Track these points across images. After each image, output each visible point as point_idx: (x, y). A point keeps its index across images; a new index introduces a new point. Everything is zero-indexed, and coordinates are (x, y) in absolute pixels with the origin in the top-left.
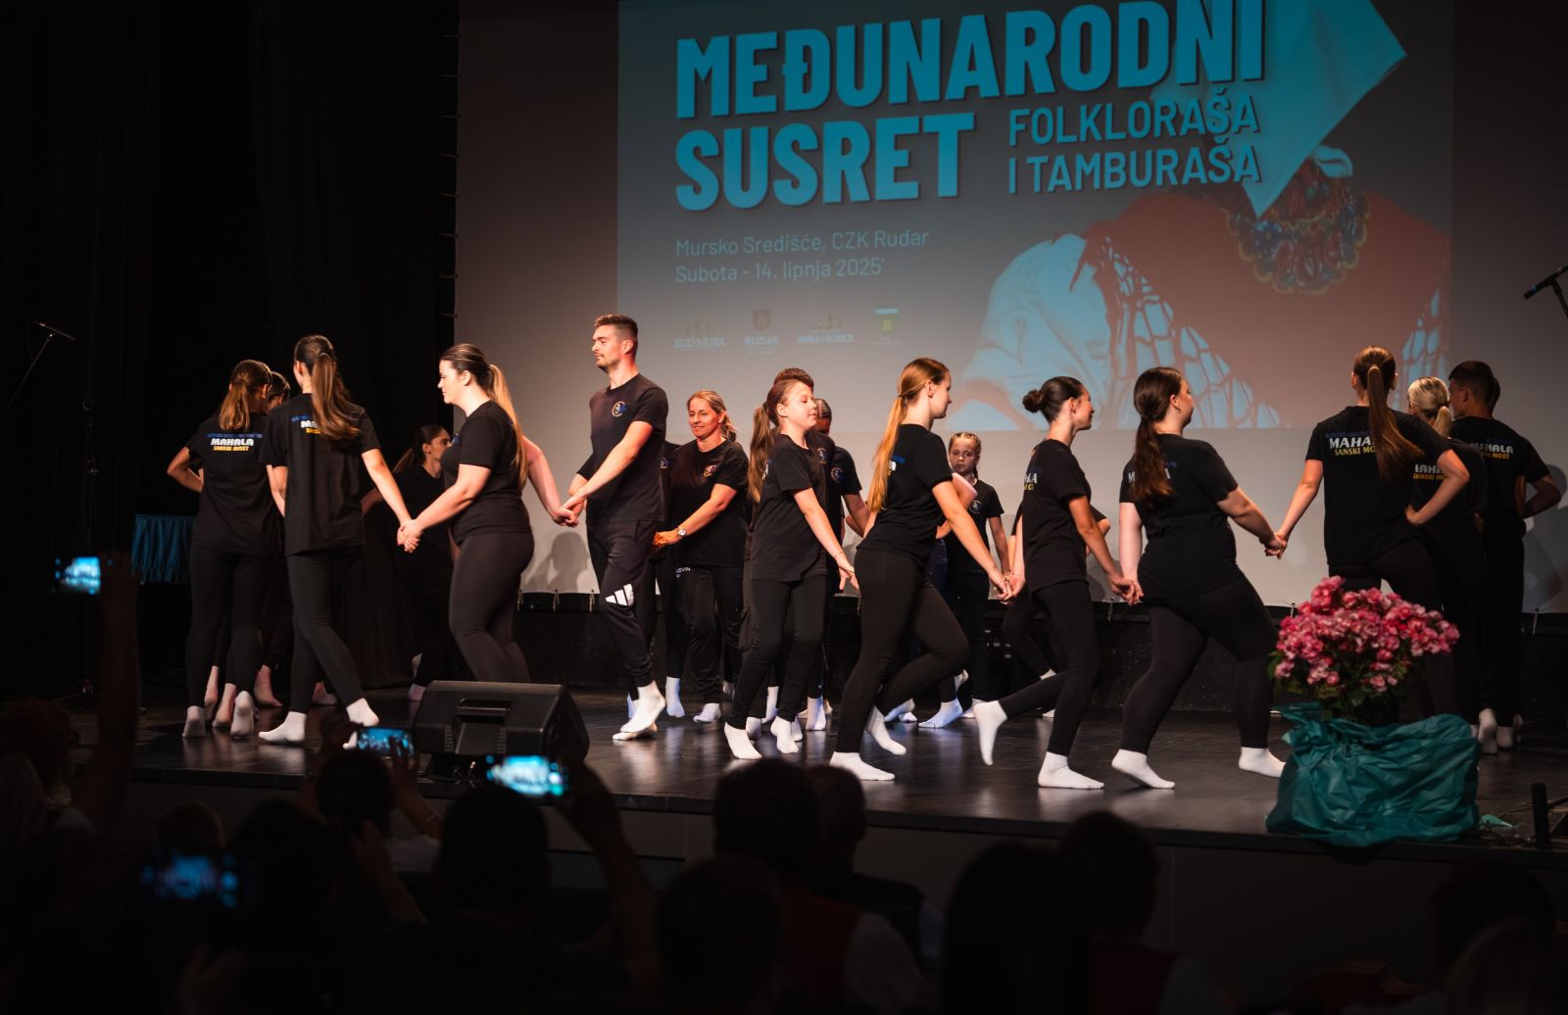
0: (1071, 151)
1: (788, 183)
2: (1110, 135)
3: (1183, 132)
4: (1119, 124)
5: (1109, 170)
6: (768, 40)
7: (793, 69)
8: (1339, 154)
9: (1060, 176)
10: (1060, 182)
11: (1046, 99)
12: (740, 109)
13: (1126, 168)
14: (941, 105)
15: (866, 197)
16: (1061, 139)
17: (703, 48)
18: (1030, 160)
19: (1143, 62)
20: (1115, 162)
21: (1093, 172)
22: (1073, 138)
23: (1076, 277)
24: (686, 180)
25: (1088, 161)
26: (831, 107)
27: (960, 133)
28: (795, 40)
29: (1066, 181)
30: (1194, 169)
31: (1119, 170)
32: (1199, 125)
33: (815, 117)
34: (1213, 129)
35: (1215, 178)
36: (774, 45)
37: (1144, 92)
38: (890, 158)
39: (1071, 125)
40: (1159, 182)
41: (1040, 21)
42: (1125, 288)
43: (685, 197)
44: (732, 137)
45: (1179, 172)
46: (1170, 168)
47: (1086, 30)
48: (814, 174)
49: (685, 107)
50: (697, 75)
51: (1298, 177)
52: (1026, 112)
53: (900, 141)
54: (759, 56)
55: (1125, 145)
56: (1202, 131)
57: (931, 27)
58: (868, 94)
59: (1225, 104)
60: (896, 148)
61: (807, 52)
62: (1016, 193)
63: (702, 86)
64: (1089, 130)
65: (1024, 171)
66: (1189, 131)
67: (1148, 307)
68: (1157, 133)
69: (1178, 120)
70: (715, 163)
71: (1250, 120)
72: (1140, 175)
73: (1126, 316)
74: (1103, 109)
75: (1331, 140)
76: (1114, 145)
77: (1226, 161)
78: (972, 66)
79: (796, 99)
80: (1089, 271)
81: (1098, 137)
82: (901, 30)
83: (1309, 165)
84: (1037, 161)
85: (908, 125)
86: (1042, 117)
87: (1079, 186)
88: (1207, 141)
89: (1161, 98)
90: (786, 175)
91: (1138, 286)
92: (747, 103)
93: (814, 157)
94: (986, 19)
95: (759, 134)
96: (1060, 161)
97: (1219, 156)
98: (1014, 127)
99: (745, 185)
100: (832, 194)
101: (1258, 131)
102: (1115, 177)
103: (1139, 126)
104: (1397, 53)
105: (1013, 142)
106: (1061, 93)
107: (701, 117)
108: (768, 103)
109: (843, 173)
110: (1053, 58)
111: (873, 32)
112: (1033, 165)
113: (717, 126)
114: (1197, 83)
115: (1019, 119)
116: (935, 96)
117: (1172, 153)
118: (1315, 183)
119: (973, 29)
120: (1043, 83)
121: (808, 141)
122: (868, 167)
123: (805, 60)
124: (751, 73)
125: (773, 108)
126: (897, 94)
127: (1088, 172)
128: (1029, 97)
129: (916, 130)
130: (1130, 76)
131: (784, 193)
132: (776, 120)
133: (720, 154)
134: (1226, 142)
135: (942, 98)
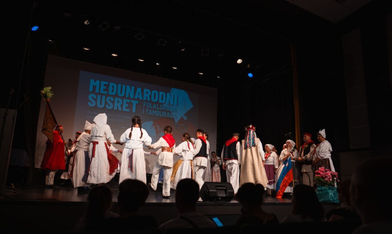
0: (152, 109)
2: (157, 108)
4: (159, 107)
5: (157, 113)
6: (107, 83)
7: (110, 88)
8: (186, 117)
9: (150, 113)
11: (149, 102)
13: (159, 113)
14: (134, 99)
15: (121, 110)
17: (95, 81)
18: (146, 110)
19: (162, 99)
20: (158, 112)
21: (155, 113)
22: (152, 108)
23: (152, 127)
24: (90, 102)
25: (154, 111)
26: (116, 96)
27: (137, 104)
28: (111, 84)
29: (151, 113)
30: (168, 115)
31: (158, 113)
33: (114, 96)
35: (171, 117)
36: (107, 84)
37: (162, 104)
38: (125, 105)
39: (152, 106)
40: (164, 116)
41: (148, 91)
42: (159, 130)
43: (89, 104)
44: (99, 96)
45: (166, 115)
46: (165, 114)
47: (155, 94)
48: (113, 106)
49: (91, 89)
52: (146, 103)
53: (127, 103)
54: (105, 85)
55: (160, 110)
57: (133, 88)
58: (123, 95)
59: (172, 108)
61: (113, 87)
63: (94, 88)
64: (155, 108)
65: (145, 111)
66: (168, 110)
67: (162, 133)
68: (164, 109)
69: (166, 108)
70: (96, 100)
71: (175, 110)
72: (161, 115)
73: (159, 133)
74: (157, 105)
75: (185, 115)
76: (158, 110)
78: (139, 95)
79: (110, 93)
80: (154, 127)
81: (156, 108)
82: (128, 87)
83: (182, 118)
84: (147, 110)
85: (129, 101)
86: (148, 104)
87: (153, 114)
88: (170, 112)
89: (164, 105)
90: (108, 104)
91: (160, 130)
92: (102, 92)
93: (113, 102)
94: (141, 89)
95: (104, 97)
96: (150, 111)
97: (171, 114)
98: (144, 105)
99: (101, 104)
100: (115, 108)
101: (176, 112)
102: (158, 114)
103: (161, 108)
104: (192, 106)
105: (144, 106)
106: (151, 101)
107: (94, 92)
108: (106, 93)
109: (118, 106)
110: (150, 96)
111: (124, 86)
113: (97, 94)
114: (169, 104)
115: (145, 104)
116: (133, 98)
117: (166, 113)
118: (183, 120)
119: (139, 90)
120: (149, 100)
121: (112, 100)
122: (122, 106)
124: (103, 87)
128: (147, 101)
130: (160, 101)
131: (107, 106)
132: (107, 95)
133: (97, 99)
134: (172, 113)
135: (134, 98)
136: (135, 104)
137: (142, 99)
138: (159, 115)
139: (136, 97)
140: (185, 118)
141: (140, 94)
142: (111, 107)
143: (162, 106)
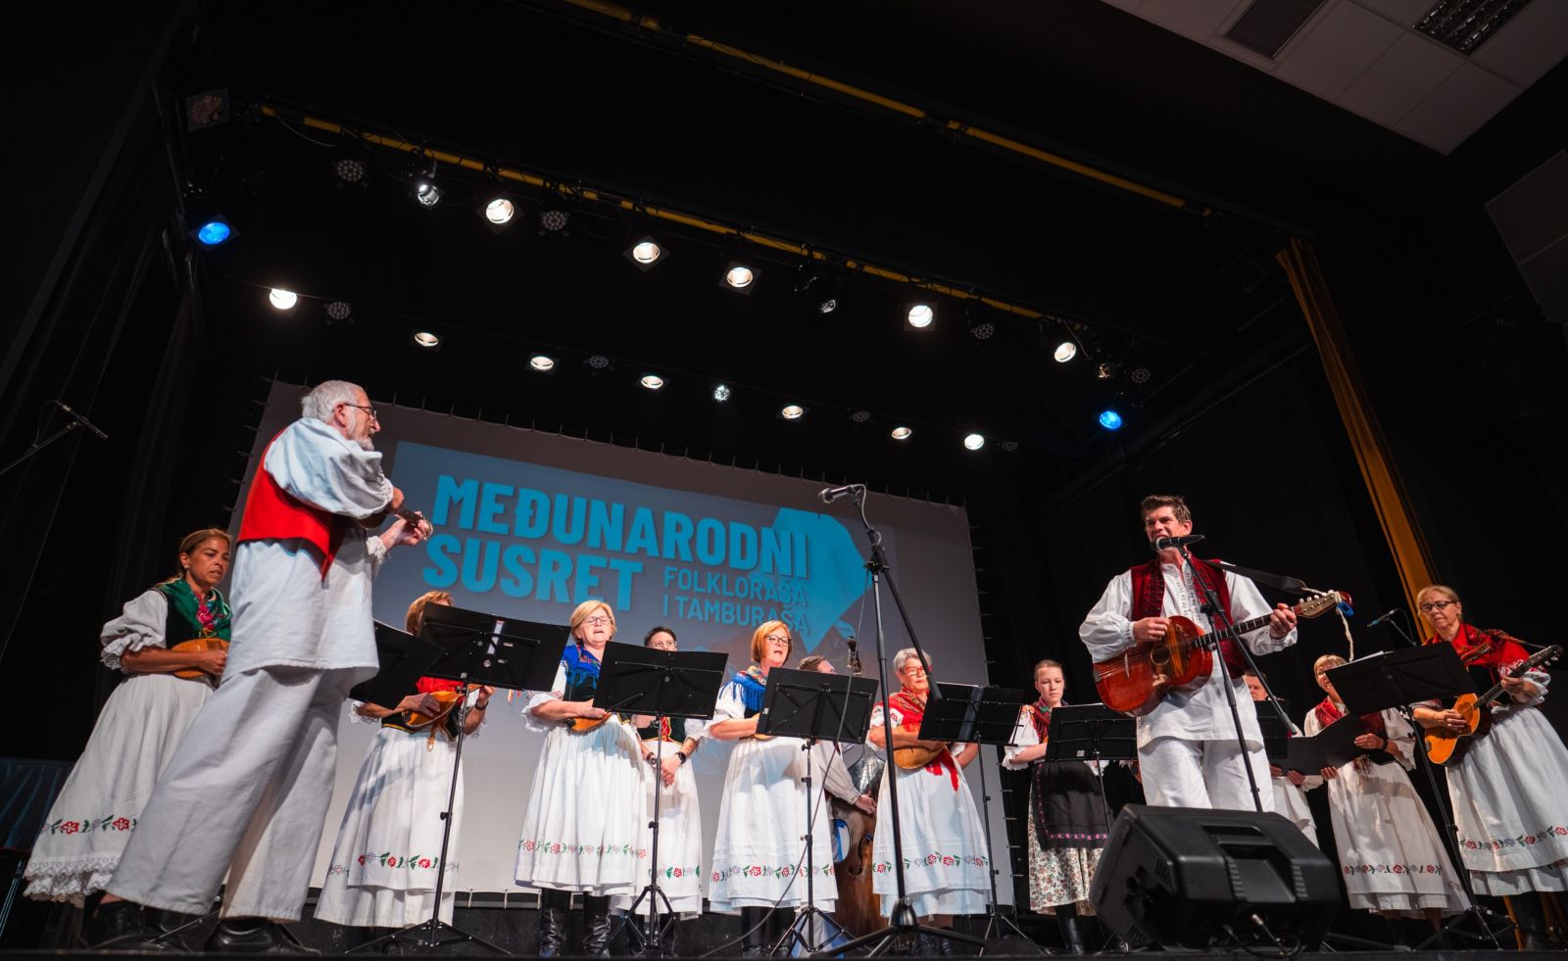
0: (703, 597)
1: (511, 582)
2: (725, 593)
3: (767, 599)
4: (731, 587)
5: (724, 613)
7: (523, 511)
8: (847, 626)
9: (695, 610)
10: (696, 615)
11: (688, 565)
12: (481, 527)
13: (735, 613)
14: (621, 554)
16: (697, 589)
17: (458, 486)
18: (677, 598)
19: (743, 555)
21: (715, 613)
22: (703, 590)
24: (433, 565)
25: (712, 604)
26: (548, 540)
27: (634, 575)
28: (527, 495)
29: (699, 614)
31: (731, 613)
32: (775, 597)
33: (536, 544)
34: (782, 600)
36: (511, 494)
37: (745, 573)
39: (702, 583)
41: (686, 522)
44: (473, 545)
47: (711, 531)
48: (531, 581)
50: (451, 498)
51: (828, 635)
53: (593, 570)
54: (499, 498)
55: (734, 600)
56: (777, 601)
57: (618, 510)
58: (576, 536)
59: (789, 589)
60: (591, 573)
61: (534, 504)
62: (668, 616)
63: (454, 507)
64: (713, 588)
65: (673, 604)
66: (770, 599)
68: (752, 596)
69: (763, 592)
70: (457, 558)
72: (743, 619)
74: (721, 577)
75: (845, 618)
76: (727, 598)
77: (790, 619)
78: (643, 536)
79: (522, 529)
81: (718, 592)
82: (598, 506)
83: (833, 630)
84: (682, 599)
85: (601, 562)
86: (685, 575)
87: (707, 619)
89: (755, 578)
90: (510, 576)
92: (486, 524)
93: (533, 568)
94: (653, 513)
95: (493, 548)
96: (695, 602)
97: (787, 616)
98: (668, 578)
99: (478, 577)
100: (543, 594)
101: (807, 606)
102: (728, 617)
103: (741, 591)
105: (666, 584)
106: (695, 563)
107: (450, 526)
108: (503, 529)
109: (552, 582)
110: (692, 542)
111: (580, 503)
112: (678, 601)
113: (463, 535)
114: (773, 573)
115: (671, 573)
116: (619, 548)
118: (837, 640)
119: (644, 516)
120: (686, 555)
121: (529, 556)
122: (570, 582)
123: (532, 507)
124: (490, 507)
125: (506, 532)
126: (594, 541)
127: (712, 612)
128: (677, 560)
129: (605, 566)
130: (736, 562)
131: (506, 585)
132: (508, 539)
133: (462, 552)
134: (789, 609)
135: (622, 551)
136: (630, 577)
137: (657, 555)
138: (731, 621)
139: (631, 548)
140: (849, 630)
141: (646, 531)
142: (523, 591)
143: (745, 581)
